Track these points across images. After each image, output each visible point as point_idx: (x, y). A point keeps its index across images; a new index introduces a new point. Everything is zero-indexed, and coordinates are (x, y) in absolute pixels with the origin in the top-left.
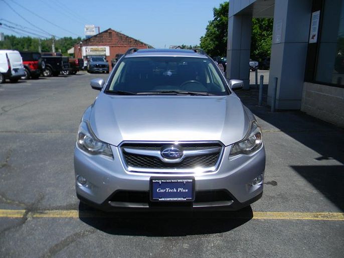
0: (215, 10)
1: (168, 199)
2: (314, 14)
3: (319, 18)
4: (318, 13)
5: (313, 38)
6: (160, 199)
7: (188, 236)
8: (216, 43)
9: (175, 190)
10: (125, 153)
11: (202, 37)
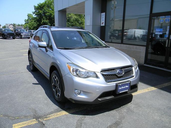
0: (35, 7)
1: (122, 92)
2: (102, 14)
3: (105, 16)
4: (104, 13)
5: (102, 24)
6: (120, 92)
7: (122, 107)
8: (38, 23)
9: (124, 87)
10: (103, 75)
11: (25, 20)
